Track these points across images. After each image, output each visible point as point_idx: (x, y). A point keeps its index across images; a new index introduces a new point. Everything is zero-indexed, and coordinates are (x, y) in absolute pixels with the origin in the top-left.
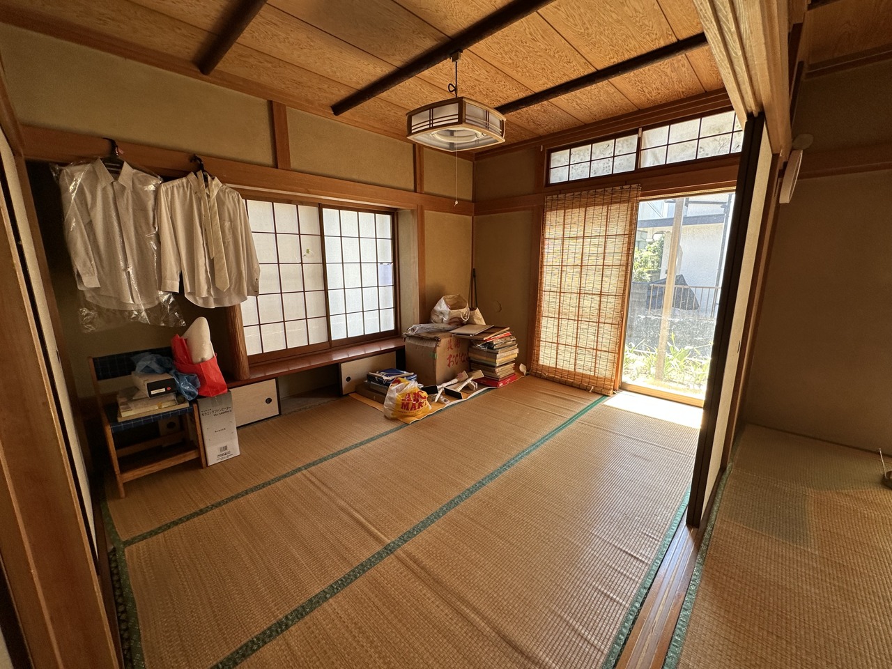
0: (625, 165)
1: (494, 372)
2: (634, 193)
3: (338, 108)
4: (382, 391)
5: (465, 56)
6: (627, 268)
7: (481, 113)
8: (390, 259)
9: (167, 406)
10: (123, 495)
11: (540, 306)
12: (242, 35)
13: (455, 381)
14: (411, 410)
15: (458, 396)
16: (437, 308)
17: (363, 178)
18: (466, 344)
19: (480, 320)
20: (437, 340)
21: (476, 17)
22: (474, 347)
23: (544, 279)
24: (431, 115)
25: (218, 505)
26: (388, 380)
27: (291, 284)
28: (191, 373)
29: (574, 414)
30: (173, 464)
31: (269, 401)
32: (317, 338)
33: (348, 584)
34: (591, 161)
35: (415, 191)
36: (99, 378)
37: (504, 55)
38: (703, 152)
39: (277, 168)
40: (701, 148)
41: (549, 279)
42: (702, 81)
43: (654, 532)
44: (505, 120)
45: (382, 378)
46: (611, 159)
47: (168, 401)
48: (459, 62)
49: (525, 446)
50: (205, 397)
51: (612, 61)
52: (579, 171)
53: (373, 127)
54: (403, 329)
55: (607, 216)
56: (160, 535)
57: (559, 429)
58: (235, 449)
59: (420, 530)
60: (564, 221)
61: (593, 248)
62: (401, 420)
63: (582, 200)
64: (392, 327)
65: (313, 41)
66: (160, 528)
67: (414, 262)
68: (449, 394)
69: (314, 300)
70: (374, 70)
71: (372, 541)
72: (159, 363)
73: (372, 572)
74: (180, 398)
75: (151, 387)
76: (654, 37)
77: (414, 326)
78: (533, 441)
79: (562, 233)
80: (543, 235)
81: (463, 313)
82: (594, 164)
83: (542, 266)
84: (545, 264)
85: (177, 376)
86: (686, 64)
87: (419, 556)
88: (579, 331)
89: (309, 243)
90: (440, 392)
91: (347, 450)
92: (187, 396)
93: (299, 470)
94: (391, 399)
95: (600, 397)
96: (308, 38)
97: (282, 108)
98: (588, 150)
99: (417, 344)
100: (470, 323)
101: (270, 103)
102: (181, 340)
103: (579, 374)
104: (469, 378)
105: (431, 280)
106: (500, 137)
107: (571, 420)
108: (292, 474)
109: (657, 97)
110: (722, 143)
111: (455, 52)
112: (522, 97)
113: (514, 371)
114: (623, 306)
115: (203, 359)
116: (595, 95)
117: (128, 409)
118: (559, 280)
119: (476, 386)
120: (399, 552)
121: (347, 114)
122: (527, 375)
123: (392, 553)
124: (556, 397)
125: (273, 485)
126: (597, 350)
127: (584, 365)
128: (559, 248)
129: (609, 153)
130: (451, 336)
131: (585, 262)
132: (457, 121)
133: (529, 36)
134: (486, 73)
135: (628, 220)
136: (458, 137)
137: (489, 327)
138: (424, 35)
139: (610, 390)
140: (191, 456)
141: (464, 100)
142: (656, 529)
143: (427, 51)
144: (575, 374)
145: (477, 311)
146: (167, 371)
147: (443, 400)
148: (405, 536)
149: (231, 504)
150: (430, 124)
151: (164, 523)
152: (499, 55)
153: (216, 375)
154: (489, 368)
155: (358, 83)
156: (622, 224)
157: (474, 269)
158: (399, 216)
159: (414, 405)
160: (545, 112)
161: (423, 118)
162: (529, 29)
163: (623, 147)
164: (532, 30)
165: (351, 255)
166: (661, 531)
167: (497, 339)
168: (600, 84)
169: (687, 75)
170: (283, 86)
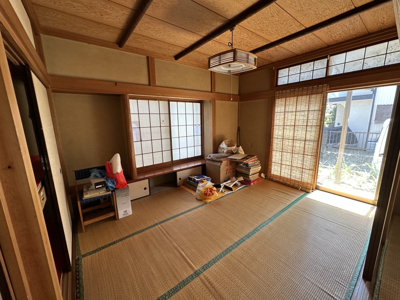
0: (320, 74)
1: (249, 178)
2: (325, 89)
3: (177, 57)
4: (196, 185)
5: (237, 28)
6: (320, 127)
7: (244, 55)
8: (200, 123)
9: (102, 193)
10: (84, 231)
11: (272, 145)
12: (135, 29)
13: (229, 181)
14: (208, 196)
15: (230, 189)
16: (221, 146)
17: (188, 88)
18: (235, 164)
19: (242, 151)
20: (221, 162)
21: (243, 8)
22: (239, 165)
23: (275, 132)
24: (220, 58)
25: (121, 240)
26: (198, 181)
27: (156, 136)
28: (112, 178)
29: (291, 202)
30: (104, 218)
31: (145, 189)
32: (167, 159)
33: (177, 291)
34: (300, 73)
35: (211, 92)
36: (77, 179)
37: (256, 25)
38: (366, 66)
39: (150, 85)
40: (366, 63)
41: (277, 132)
42: (367, 28)
43: (343, 281)
44: (257, 57)
45: (195, 179)
46: (312, 72)
47: (103, 191)
48: (234, 31)
49: (266, 219)
50: (118, 189)
51: (315, 22)
52: (294, 78)
53: (192, 64)
54: (205, 155)
55: (309, 101)
56: (97, 253)
57: (283, 211)
58: (130, 212)
59: (212, 264)
60: (285, 104)
61: (301, 117)
62: (204, 201)
63: (295, 93)
64: (200, 154)
65: (165, 29)
66: (97, 249)
67: (211, 125)
68: (226, 188)
69: (166, 143)
70: (193, 39)
71: (189, 269)
72: (100, 174)
73: (188, 286)
74: (108, 189)
75: (97, 184)
76: (341, 7)
77: (210, 155)
78: (270, 217)
79: (284, 110)
80: (274, 111)
81: (233, 149)
82: (302, 75)
83: (273, 125)
84: (275, 125)
85: (107, 180)
86: (359, 20)
87: (211, 279)
88: (293, 158)
89: (164, 117)
90: (222, 187)
91: (178, 215)
92: (110, 188)
93: (157, 224)
94: (199, 190)
95: (305, 193)
96: (164, 27)
97: (153, 59)
98: (299, 68)
99: (211, 163)
100: (237, 153)
101: (148, 57)
102: (109, 164)
103: (293, 180)
104: (236, 180)
105: (218, 132)
106: (254, 66)
107: (289, 206)
108: (154, 226)
109: (340, 38)
110: (379, 60)
111: (231, 27)
112: (265, 45)
113: (258, 177)
114: (318, 147)
115: (117, 172)
116: (304, 40)
117: (87, 194)
118: (283, 133)
119: (239, 184)
120: (201, 276)
121: (181, 59)
122: (265, 179)
123: (198, 276)
124: (281, 192)
125: (145, 232)
126: (303, 168)
127: (296, 176)
128: (282, 116)
129: (311, 68)
130: (228, 160)
131: (297, 124)
132: (232, 60)
133: (270, 15)
134: (247, 35)
135: (321, 103)
136: (233, 67)
137: (246, 155)
138: (217, 20)
139: (310, 189)
140: (112, 214)
141: (236, 50)
142: (344, 279)
143: (218, 27)
144: (291, 180)
145: (241, 147)
146: (103, 177)
147: (223, 191)
148: (205, 267)
149: (127, 240)
150: (219, 63)
151: (99, 247)
152: (254, 26)
153: (122, 179)
154: (246, 175)
155: (186, 45)
156: (318, 105)
157: (239, 127)
158: (204, 103)
159: (210, 194)
160: (276, 51)
161: (216, 60)
162: (270, 11)
163: (318, 65)
164: (272, 12)
165: (182, 122)
166: (347, 281)
167: (250, 162)
168: (307, 35)
169: (358, 25)
170: (153, 49)
